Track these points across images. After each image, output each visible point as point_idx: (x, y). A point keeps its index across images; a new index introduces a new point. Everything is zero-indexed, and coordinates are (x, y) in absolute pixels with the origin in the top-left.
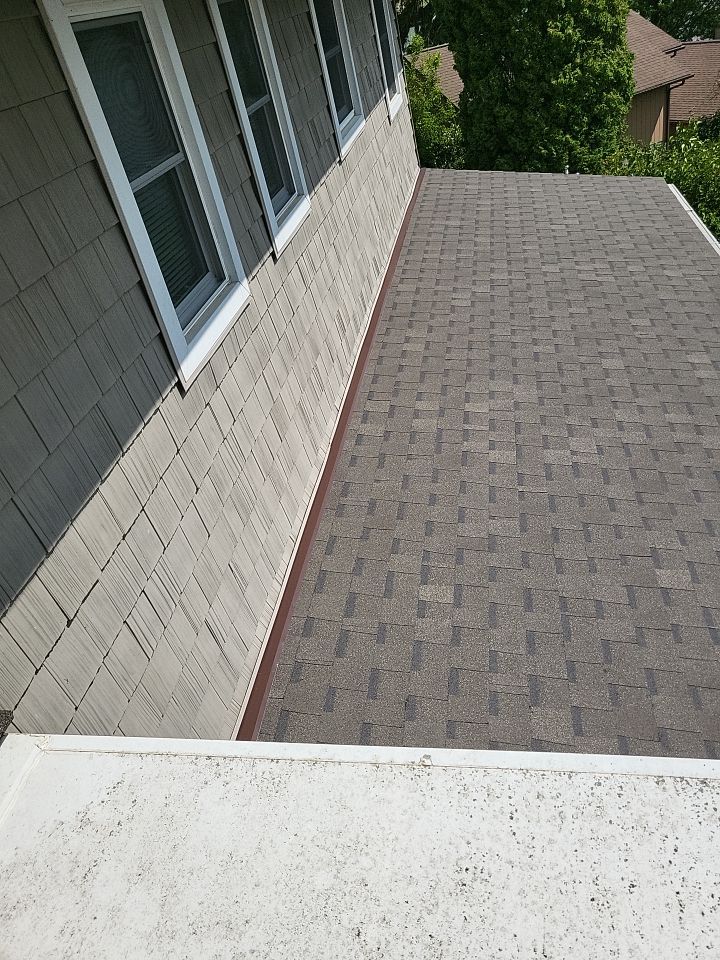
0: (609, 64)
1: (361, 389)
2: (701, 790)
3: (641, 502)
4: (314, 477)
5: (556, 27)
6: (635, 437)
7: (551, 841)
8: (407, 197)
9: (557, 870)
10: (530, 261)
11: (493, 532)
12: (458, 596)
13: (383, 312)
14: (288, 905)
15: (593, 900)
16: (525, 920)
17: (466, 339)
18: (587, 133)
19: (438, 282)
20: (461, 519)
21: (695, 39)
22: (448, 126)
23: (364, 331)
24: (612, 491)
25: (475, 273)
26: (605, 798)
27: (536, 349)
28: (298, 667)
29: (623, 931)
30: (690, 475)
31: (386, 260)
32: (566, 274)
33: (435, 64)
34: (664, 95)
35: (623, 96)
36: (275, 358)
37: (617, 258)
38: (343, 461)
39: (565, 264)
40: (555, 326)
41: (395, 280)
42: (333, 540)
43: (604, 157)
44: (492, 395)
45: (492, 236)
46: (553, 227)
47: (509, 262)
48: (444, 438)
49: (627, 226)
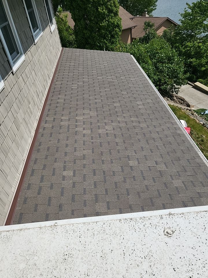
0: (115, 21)
1: (44, 113)
2: (131, 222)
3: (125, 143)
4: (30, 141)
5: (101, 9)
6: (123, 125)
7: (91, 242)
8: (58, 56)
9: (92, 250)
10: (94, 75)
11: (85, 154)
12: (74, 173)
13: (51, 90)
14: (11, 275)
15: (101, 257)
16: (83, 266)
17: (76, 98)
18: (110, 40)
19: (67, 81)
20: (75, 151)
21: (137, 16)
22: (71, 35)
23: (45, 96)
24: (117, 140)
25: (78, 79)
26: (106, 227)
27: (96, 101)
28: (26, 199)
29: (109, 264)
30: (137, 135)
31: (52, 75)
32: (104, 79)
33: (66, 17)
34: (130, 30)
35: (119, 30)
36: (15, 105)
37: (118, 75)
38: (39, 135)
39: (104, 76)
40: (101, 94)
41: (55, 81)
42: (36, 159)
43: (115, 47)
44: (84, 114)
45: (83, 68)
46: (100, 66)
47: (88, 76)
48: (70, 127)
49: (121, 66)
